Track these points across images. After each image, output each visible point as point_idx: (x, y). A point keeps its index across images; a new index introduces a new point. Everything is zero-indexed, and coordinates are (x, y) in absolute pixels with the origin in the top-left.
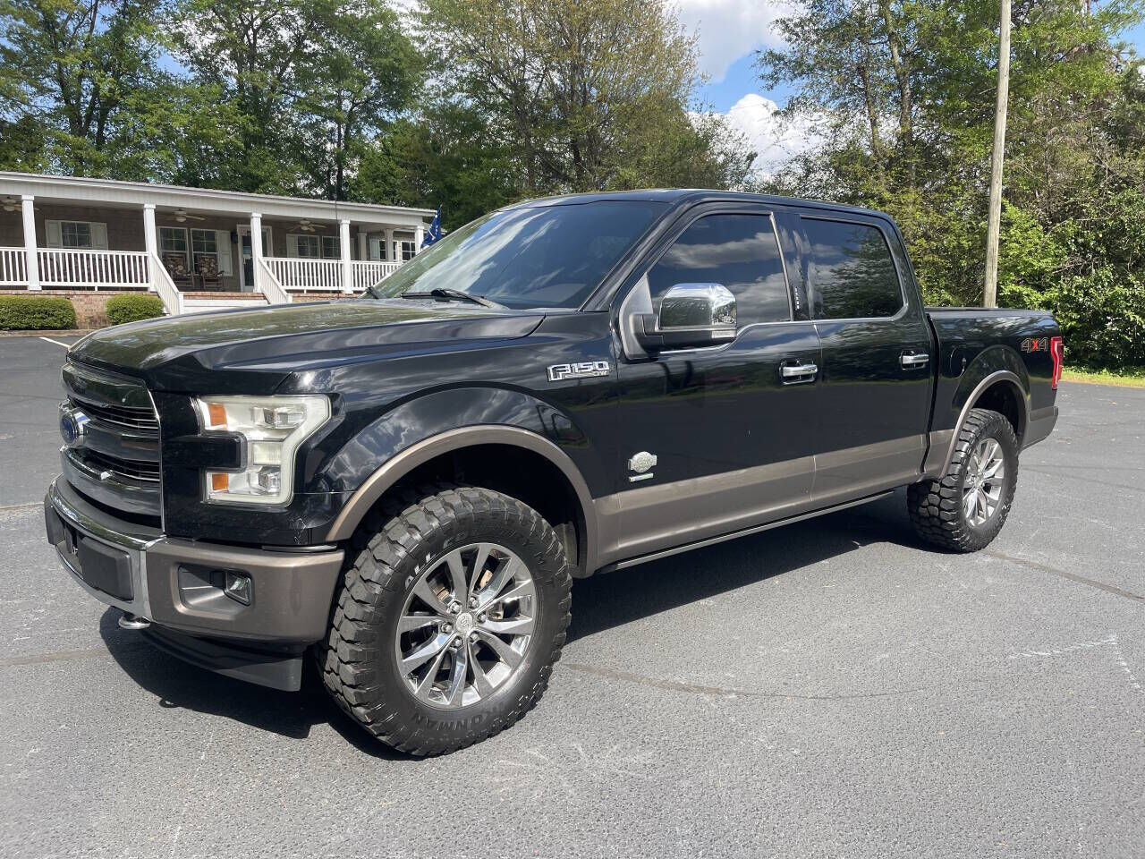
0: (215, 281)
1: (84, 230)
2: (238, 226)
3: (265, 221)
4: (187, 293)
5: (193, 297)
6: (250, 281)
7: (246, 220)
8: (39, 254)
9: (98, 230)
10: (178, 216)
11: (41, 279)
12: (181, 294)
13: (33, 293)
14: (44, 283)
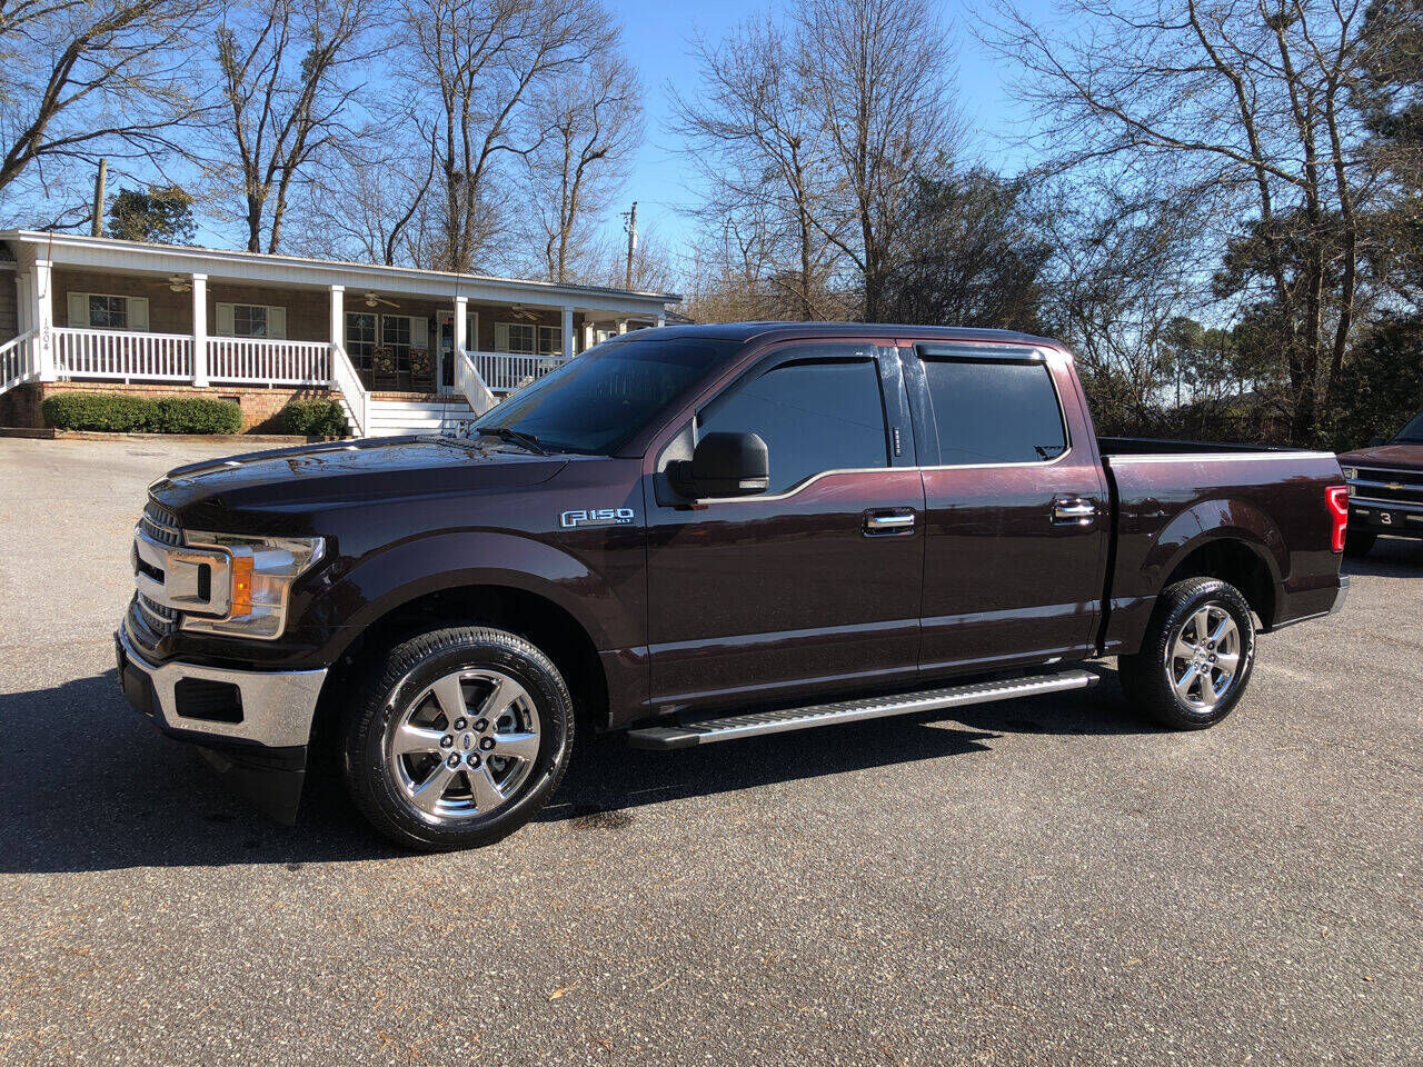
0: (426, 380)
1: (260, 314)
2: (438, 312)
3: (470, 307)
4: (374, 393)
5: (382, 399)
6: (449, 379)
7: (450, 305)
8: (208, 344)
9: (276, 316)
10: (368, 299)
11: (209, 374)
12: (368, 394)
13: (198, 390)
14: (213, 379)
